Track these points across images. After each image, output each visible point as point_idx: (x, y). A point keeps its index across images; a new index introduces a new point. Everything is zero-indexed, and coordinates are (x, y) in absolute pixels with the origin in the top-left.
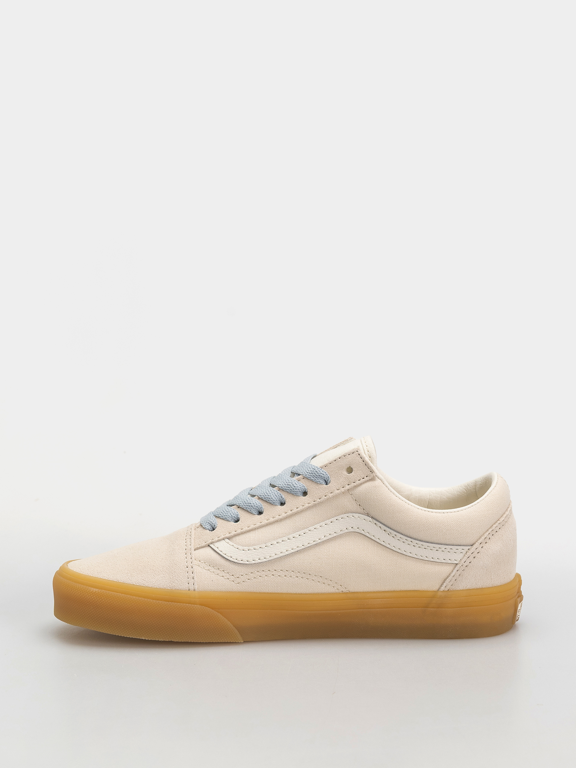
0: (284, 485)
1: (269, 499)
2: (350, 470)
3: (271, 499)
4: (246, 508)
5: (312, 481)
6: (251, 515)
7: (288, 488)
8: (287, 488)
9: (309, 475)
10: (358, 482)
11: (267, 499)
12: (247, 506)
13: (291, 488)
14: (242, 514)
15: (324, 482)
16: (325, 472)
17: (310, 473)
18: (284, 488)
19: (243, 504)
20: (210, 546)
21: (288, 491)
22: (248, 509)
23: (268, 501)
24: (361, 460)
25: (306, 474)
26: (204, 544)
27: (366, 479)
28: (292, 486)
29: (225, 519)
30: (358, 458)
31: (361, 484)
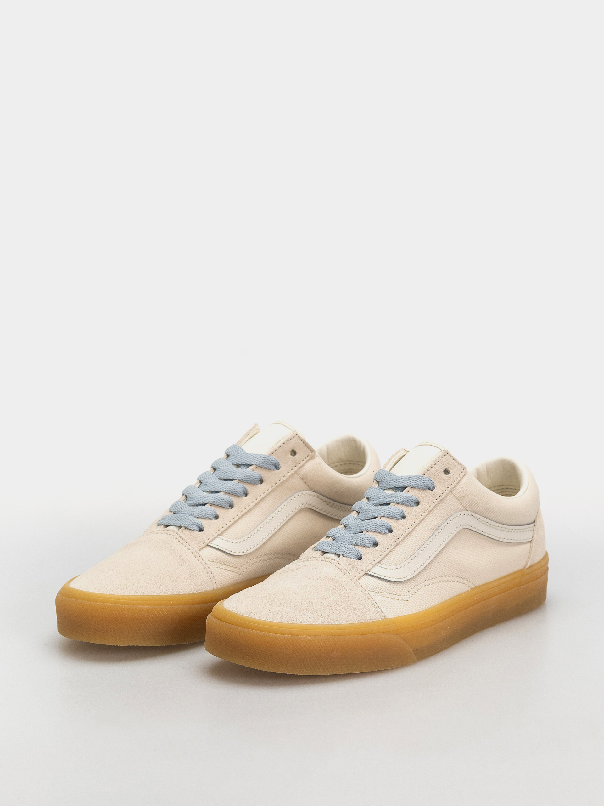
0: (244, 477)
1: (236, 492)
2: (294, 453)
3: (238, 492)
4: (221, 504)
5: (265, 468)
6: (226, 510)
7: (249, 479)
8: (247, 480)
9: (262, 464)
10: (302, 463)
11: (234, 492)
12: (221, 502)
13: (251, 479)
14: (219, 511)
15: (274, 468)
16: (274, 458)
17: (262, 462)
18: (244, 479)
19: (216, 501)
20: (209, 546)
21: (248, 481)
22: (222, 505)
23: (235, 494)
24: (301, 442)
25: (259, 463)
26: (202, 545)
27: (308, 458)
28: (252, 477)
29: (207, 518)
30: (299, 441)
31: (304, 464)
